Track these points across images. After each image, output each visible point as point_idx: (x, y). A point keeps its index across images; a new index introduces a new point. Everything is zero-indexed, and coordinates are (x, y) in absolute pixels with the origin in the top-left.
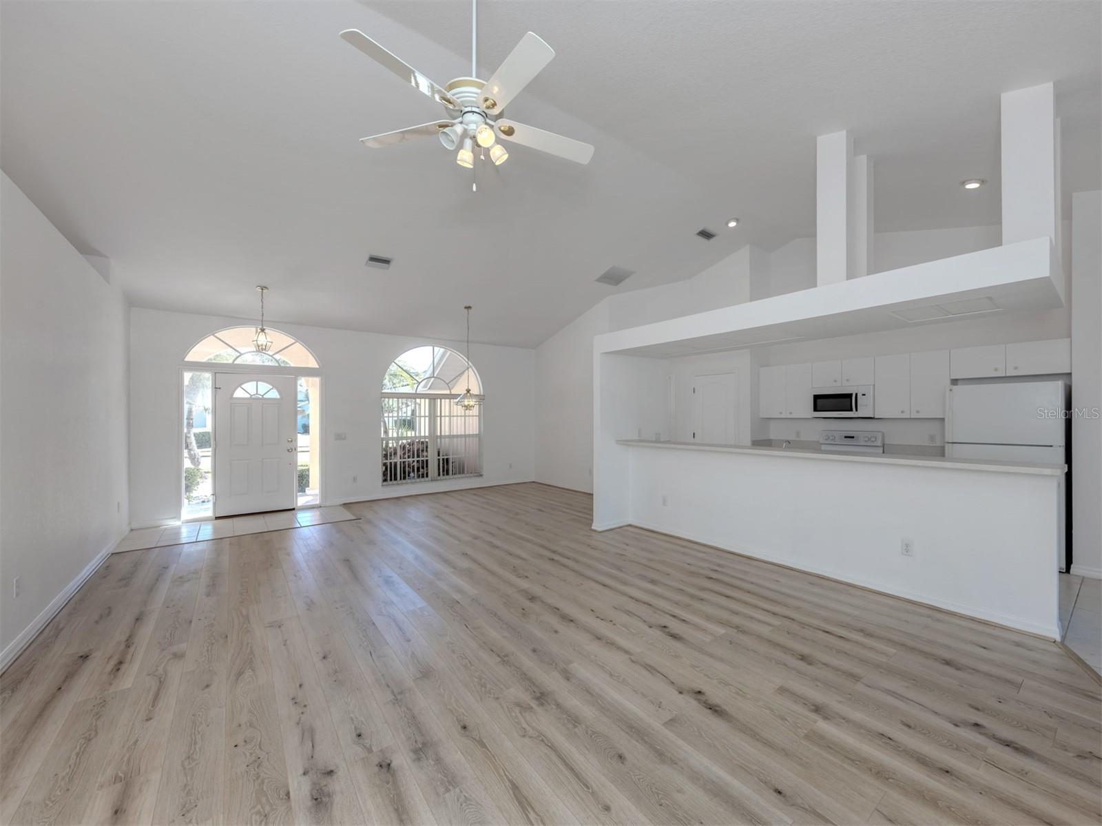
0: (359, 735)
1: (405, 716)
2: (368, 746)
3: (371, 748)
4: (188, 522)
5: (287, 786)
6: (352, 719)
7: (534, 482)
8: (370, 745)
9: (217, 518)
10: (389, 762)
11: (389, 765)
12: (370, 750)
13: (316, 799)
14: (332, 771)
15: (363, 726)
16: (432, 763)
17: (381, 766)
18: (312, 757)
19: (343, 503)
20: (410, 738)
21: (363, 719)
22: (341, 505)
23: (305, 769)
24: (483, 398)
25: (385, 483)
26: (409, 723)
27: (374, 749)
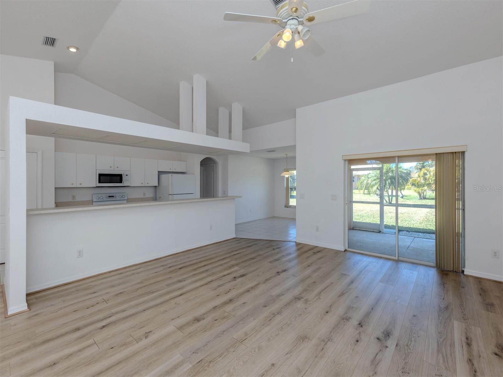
0: (357, 341)
1: (336, 331)
2: (359, 335)
3: (358, 333)
5: (395, 348)
6: (353, 350)
8: (358, 334)
10: (358, 325)
11: (359, 324)
12: (360, 333)
13: (388, 336)
14: (377, 339)
15: (352, 343)
16: (348, 314)
17: (362, 326)
18: (380, 350)
20: (344, 324)
21: (350, 346)
23: (386, 348)
26: (338, 329)
27: (358, 332)
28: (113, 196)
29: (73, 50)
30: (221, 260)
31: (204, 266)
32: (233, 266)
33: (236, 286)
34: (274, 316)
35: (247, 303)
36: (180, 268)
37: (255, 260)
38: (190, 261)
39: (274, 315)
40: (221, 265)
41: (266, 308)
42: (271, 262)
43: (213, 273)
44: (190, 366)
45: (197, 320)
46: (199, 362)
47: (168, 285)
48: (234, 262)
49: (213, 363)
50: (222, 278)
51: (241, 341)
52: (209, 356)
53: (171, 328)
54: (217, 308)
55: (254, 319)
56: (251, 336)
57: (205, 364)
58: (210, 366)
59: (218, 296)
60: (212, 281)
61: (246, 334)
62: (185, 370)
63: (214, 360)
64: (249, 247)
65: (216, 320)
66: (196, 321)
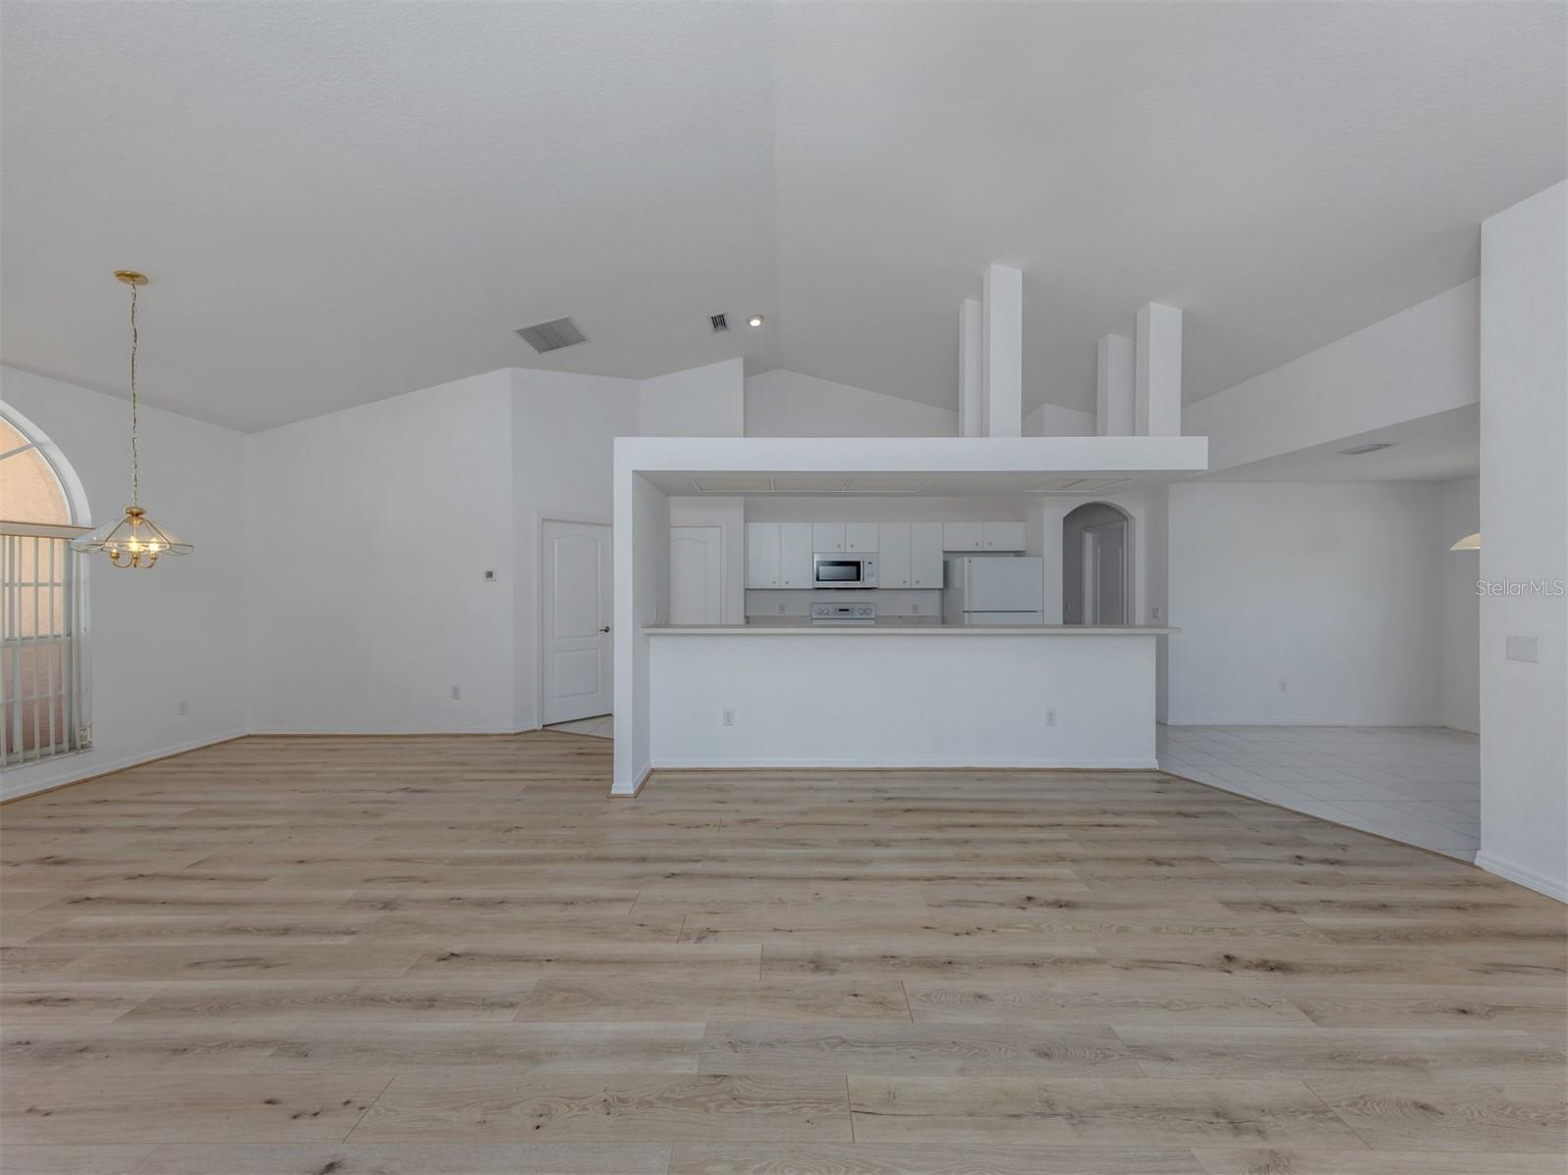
28: (847, 610)
29: (755, 323)
30: (1039, 826)
31: (973, 826)
32: (1060, 859)
33: (1007, 927)
34: (1042, 1114)
35: (991, 1000)
36: (908, 810)
37: (1164, 870)
38: (950, 800)
39: (1048, 1109)
40: (1023, 842)
41: (1043, 1062)
42: (1228, 904)
43: (977, 856)
44: (695, 1071)
45: (817, 964)
46: (716, 1076)
47: (844, 842)
48: (1074, 849)
49: (736, 1108)
50: (987, 882)
51: (854, 1108)
52: (750, 1079)
53: (753, 948)
54: (891, 962)
55: (962, 1071)
56: (898, 1119)
57: (721, 1093)
58: (722, 1110)
59: (927, 928)
60: (953, 878)
61: (890, 1098)
62: (677, 1071)
63: (746, 1102)
64: (1186, 815)
65: (856, 995)
66: (812, 965)
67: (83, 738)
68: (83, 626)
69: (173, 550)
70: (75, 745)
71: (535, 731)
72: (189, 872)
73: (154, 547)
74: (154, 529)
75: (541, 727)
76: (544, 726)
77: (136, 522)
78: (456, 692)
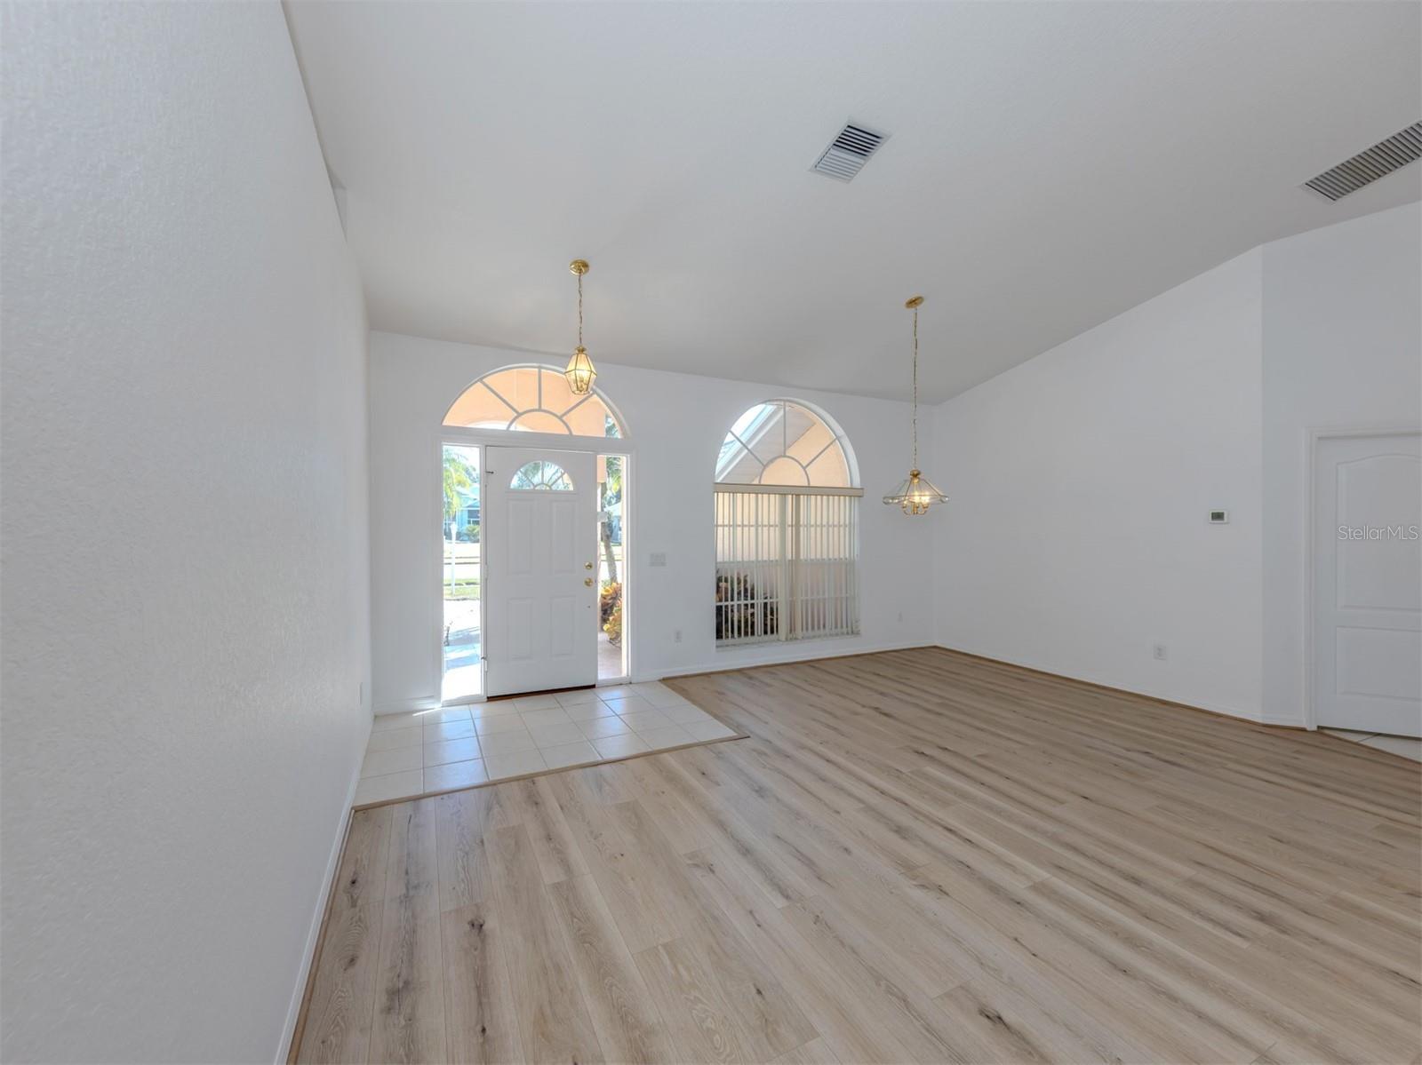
4: (451, 704)
7: (935, 647)
9: (491, 699)
19: (662, 677)
22: (660, 681)
24: (859, 493)
25: (720, 642)
67: (857, 627)
68: (856, 554)
69: (940, 500)
70: (854, 633)
71: (1303, 730)
72: (979, 760)
73: (926, 499)
74: (926, 484)
75: (1315, 728)
76: (1319, 727)
77: (916, 481)
78: (1160, 652)
